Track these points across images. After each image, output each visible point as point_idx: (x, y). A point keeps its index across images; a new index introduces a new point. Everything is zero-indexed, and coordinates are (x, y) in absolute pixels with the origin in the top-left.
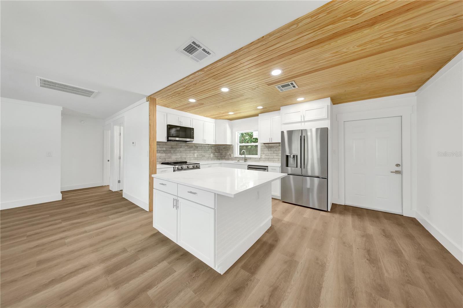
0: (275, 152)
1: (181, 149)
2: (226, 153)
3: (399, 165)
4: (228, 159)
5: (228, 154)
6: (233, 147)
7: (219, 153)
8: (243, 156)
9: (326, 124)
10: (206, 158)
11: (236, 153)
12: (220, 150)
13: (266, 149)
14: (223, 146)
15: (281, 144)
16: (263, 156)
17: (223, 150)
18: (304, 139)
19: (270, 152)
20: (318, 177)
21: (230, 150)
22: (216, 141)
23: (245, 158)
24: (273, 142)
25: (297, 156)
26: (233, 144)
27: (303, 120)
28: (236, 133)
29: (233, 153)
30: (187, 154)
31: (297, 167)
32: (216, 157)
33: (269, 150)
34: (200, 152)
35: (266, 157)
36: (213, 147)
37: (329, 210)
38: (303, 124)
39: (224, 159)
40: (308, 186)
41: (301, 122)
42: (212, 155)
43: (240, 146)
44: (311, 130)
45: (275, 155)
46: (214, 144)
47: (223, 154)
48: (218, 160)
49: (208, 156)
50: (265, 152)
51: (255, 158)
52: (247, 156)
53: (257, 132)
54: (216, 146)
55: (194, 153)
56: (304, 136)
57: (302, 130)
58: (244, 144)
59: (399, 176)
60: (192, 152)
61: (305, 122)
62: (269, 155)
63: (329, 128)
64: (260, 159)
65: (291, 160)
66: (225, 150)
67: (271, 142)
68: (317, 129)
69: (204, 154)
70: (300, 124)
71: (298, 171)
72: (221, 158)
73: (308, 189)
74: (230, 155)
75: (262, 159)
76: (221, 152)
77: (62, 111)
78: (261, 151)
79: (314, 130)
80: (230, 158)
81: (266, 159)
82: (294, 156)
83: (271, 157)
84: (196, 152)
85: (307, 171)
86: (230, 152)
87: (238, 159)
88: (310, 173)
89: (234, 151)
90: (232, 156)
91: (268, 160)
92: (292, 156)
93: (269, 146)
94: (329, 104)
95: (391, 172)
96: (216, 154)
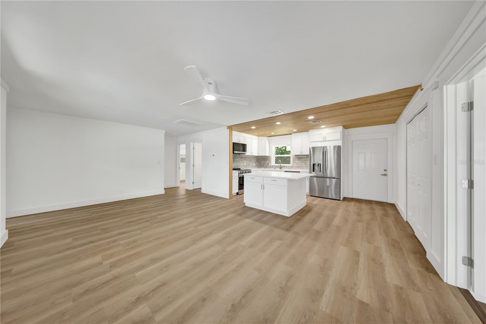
0: (304, 162)
1: (237, 159)
2: (264, 162)
3: (386, 170)
4: (266, 167)
5: (266, 163)
6: (270, 158)
7: (259, 162)
8: (279, 165)
9: (339, 143)
10: (251, 166)
11: (273, 162)
12: (260, 160)
13: (297, 160)
14: (262, 157)
15: (309, 156)
16: (295, 165)
17: (262, 160)
18: (325, 153)
19: (299, 162)
20: (334, 178)
21: (268, 160)
22: (258, 153)
23: (280, 166)
24: (302, 154)
25: (320, 164)
26: (270, 156)
27: (324, 140)
28: (273, 146)
29: (270, 162)
30: (240, 163)
31: (320, 172)
32: (257, 165)
33: (300, 160)
34: (247, 161)
35: (297, 165)
36: (255, 157)
37: (341, 199)
38: (324, 142)
39: (263, 167)
40: (328, 184)
41: (323, 141)
42: (254, 164)
43: (276, 157)
44: (330, 147)
45: (304, 164)
46: (257, 155)
47: (262, 163)
48: (258, 168)
49: (252, 164)
50: (296, 162)
51: (289, 166)
52: (282, 165)
53: (290, 146)
54: (258, 157)
55: (244, 162)
56: (325, 151)
57: (324, 147)
58: (279, 156)
59: (385, 177)
60: (243, 161)
61: (326, 141)
62: (300, 164)
63: (341, 146)
64: (292, 167)
65: (316, 167)
66: (263, 160)
67: (301, 154)
68: (334, 147)
69: (249, 163)
70: (322, 142)
71: (321, 174)
72: (260, 166)
73: (328, 186)
74: (268, 164)
75: (293, 167)
76: (260, 161)
77: (165, 133)
78: (293, 161)
79: (332, 147)
80: (268, 166)
81: (297, 167)
82: (318, 164)
83: (300, 165)
84: (245, 161)
85: (327, 174)
86: (267, 162)
87: (275, 167)
88: (329, 175)
89: (271, 162)
90: (270, 165)
91: (299, 167)
92: (317, 164)
93: (299, 157)
94: (342, 130)
95: (381, 175)
96: (257, 163)
